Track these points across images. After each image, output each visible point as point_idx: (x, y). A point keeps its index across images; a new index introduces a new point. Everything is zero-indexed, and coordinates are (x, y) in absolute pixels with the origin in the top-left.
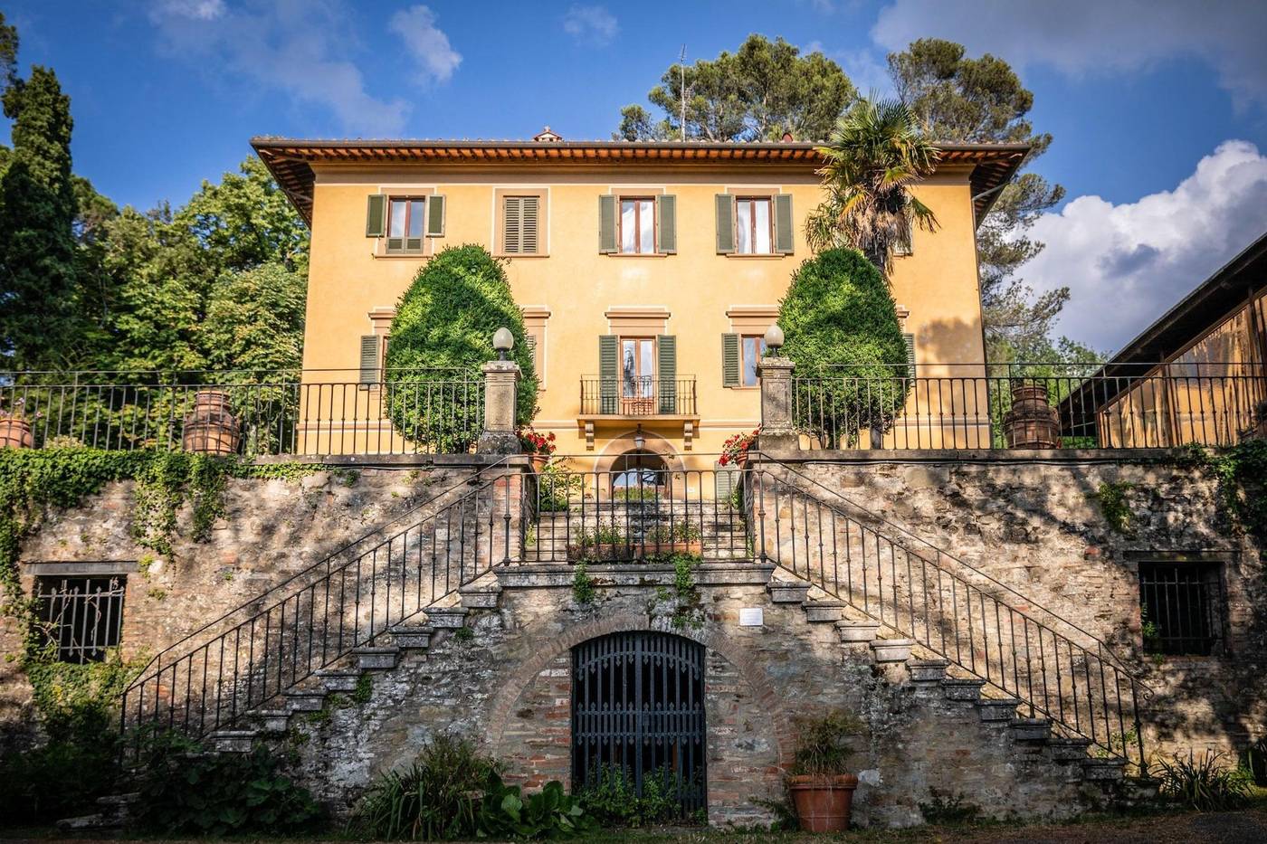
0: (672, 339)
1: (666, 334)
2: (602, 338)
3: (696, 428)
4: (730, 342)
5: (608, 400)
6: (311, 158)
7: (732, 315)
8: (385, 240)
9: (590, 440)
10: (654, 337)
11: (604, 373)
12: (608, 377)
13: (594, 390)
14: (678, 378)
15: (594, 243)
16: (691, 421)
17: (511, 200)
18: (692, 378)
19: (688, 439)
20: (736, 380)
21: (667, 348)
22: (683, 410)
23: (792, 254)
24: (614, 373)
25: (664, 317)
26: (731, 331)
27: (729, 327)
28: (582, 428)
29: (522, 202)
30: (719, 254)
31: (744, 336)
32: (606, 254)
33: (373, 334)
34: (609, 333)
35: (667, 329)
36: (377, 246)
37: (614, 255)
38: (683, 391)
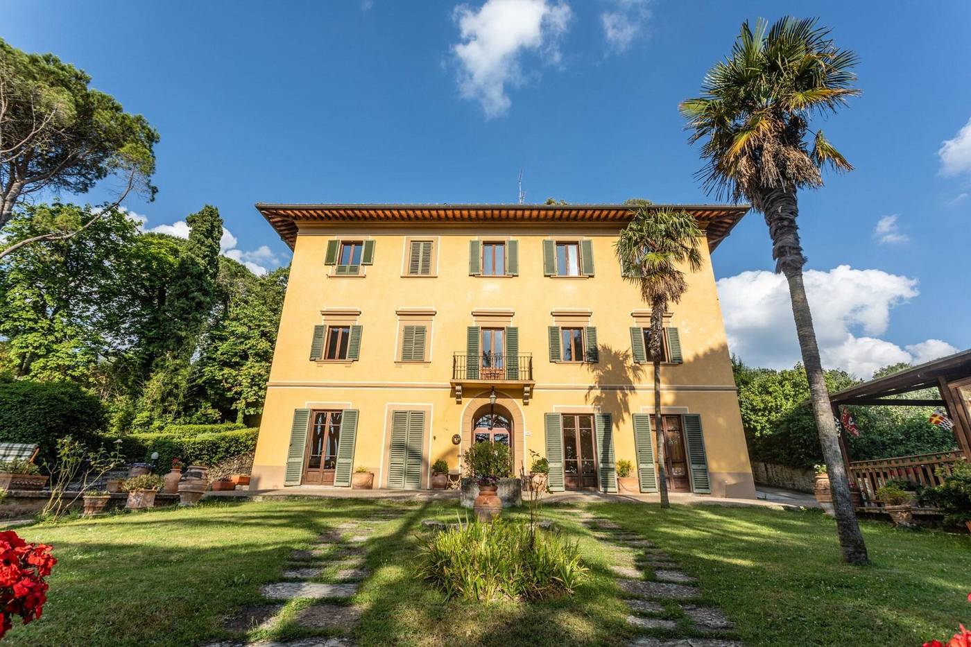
0: (515, 329)
1: (512, 326)
2: (470, 328)
3: (532, 389)
4: (553, 331)
5: (472, 369)
6: (296, 217)
7: (554, 315)
8: (335, 267)
9: (458, 397)
10: (503, 329)
11: (470, 351)
12: (473, 354)
13: (463, 363)
14: (519, 355)
15: (466, 269)
16: (528, 385)
17: (415, 244)
18: (529, 355)
19: (527, 398)
20: (558, 357)
21: (512, 334)
22: (523, 377)
23: (593, 277)
24: (476, 351)
25: (511, 315)
26: (554, 325)
27: (554, 322)
28: (453, 388)
29: (422, 244)
30: (545, 276)
31: (563, 328)
32: (474, 275)
33: (323, 324)
34: (474, 325)
35: (512, 323)
36: (331, 270)
37: (478, 276)
38: (523, 364)
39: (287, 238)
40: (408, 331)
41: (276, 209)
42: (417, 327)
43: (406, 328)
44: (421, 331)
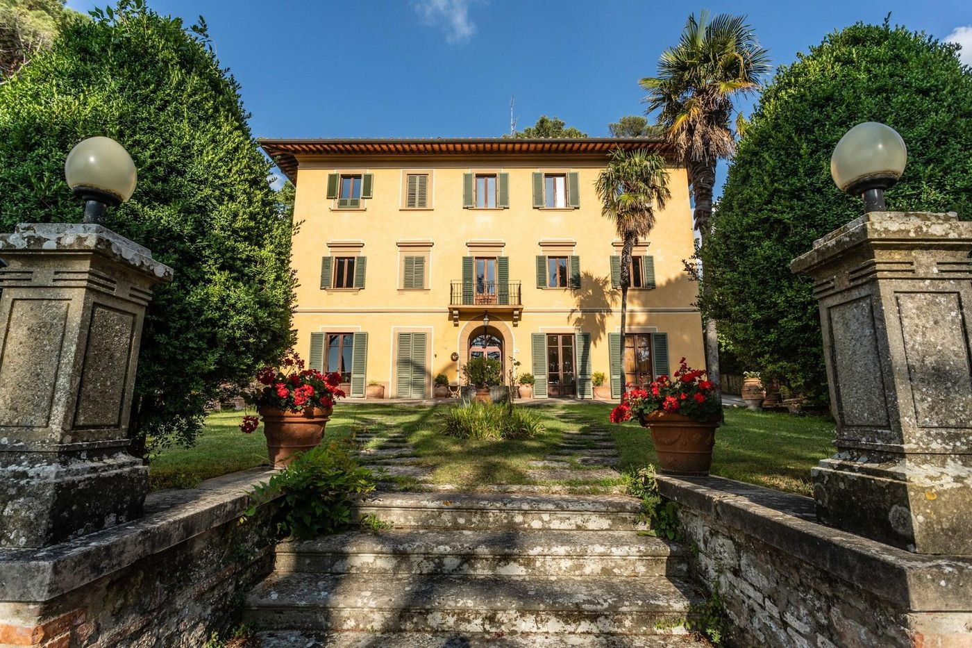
0: (506, 259)
1: (503, 256)
2: (465, 259)
3: (520, 313)
4: (541, 260)
5: (467, 296)
6: (296, 151)
7: (541, 244)
8: (337, 201)
9: (456, 320)
10: (495, 258)
11: (465, 279)
12: (468, 282)
13: (459, 290)
14: (510, 282)
15: (460, 201)
16: (517, 309)
17: (412, 177)
18: (518, 282)
19: (516, 320)
20: (545, 284)
21: (503, 263)
22: (513, 302)
23: (578, 208)
24: (471, 279)
25: (502, 246)
26: (541, 254)
27: (541, 252)
28: (451, 312)
29: (418, 177)
30: (534, 208)
31: (549, 257)
32: (467, 208)
33: (329, 256)
34: (468, 256)
35: (503, 253)
36: (333, 204)
37: (472, 209)
38: (513, 290)
39: (287, 171)
40: (408, 261)
41: (277, 144)
42: (417, 258)
43: (406, 258)
44: (421, 261)
